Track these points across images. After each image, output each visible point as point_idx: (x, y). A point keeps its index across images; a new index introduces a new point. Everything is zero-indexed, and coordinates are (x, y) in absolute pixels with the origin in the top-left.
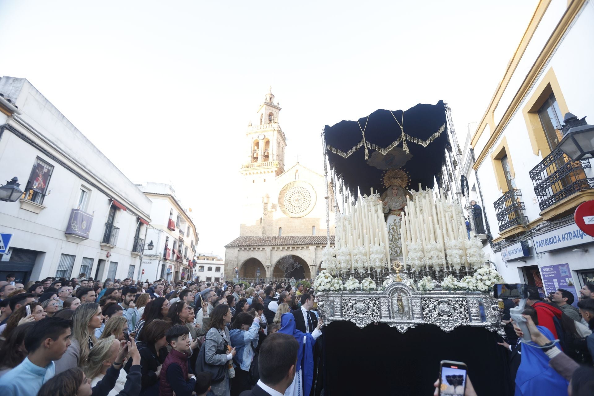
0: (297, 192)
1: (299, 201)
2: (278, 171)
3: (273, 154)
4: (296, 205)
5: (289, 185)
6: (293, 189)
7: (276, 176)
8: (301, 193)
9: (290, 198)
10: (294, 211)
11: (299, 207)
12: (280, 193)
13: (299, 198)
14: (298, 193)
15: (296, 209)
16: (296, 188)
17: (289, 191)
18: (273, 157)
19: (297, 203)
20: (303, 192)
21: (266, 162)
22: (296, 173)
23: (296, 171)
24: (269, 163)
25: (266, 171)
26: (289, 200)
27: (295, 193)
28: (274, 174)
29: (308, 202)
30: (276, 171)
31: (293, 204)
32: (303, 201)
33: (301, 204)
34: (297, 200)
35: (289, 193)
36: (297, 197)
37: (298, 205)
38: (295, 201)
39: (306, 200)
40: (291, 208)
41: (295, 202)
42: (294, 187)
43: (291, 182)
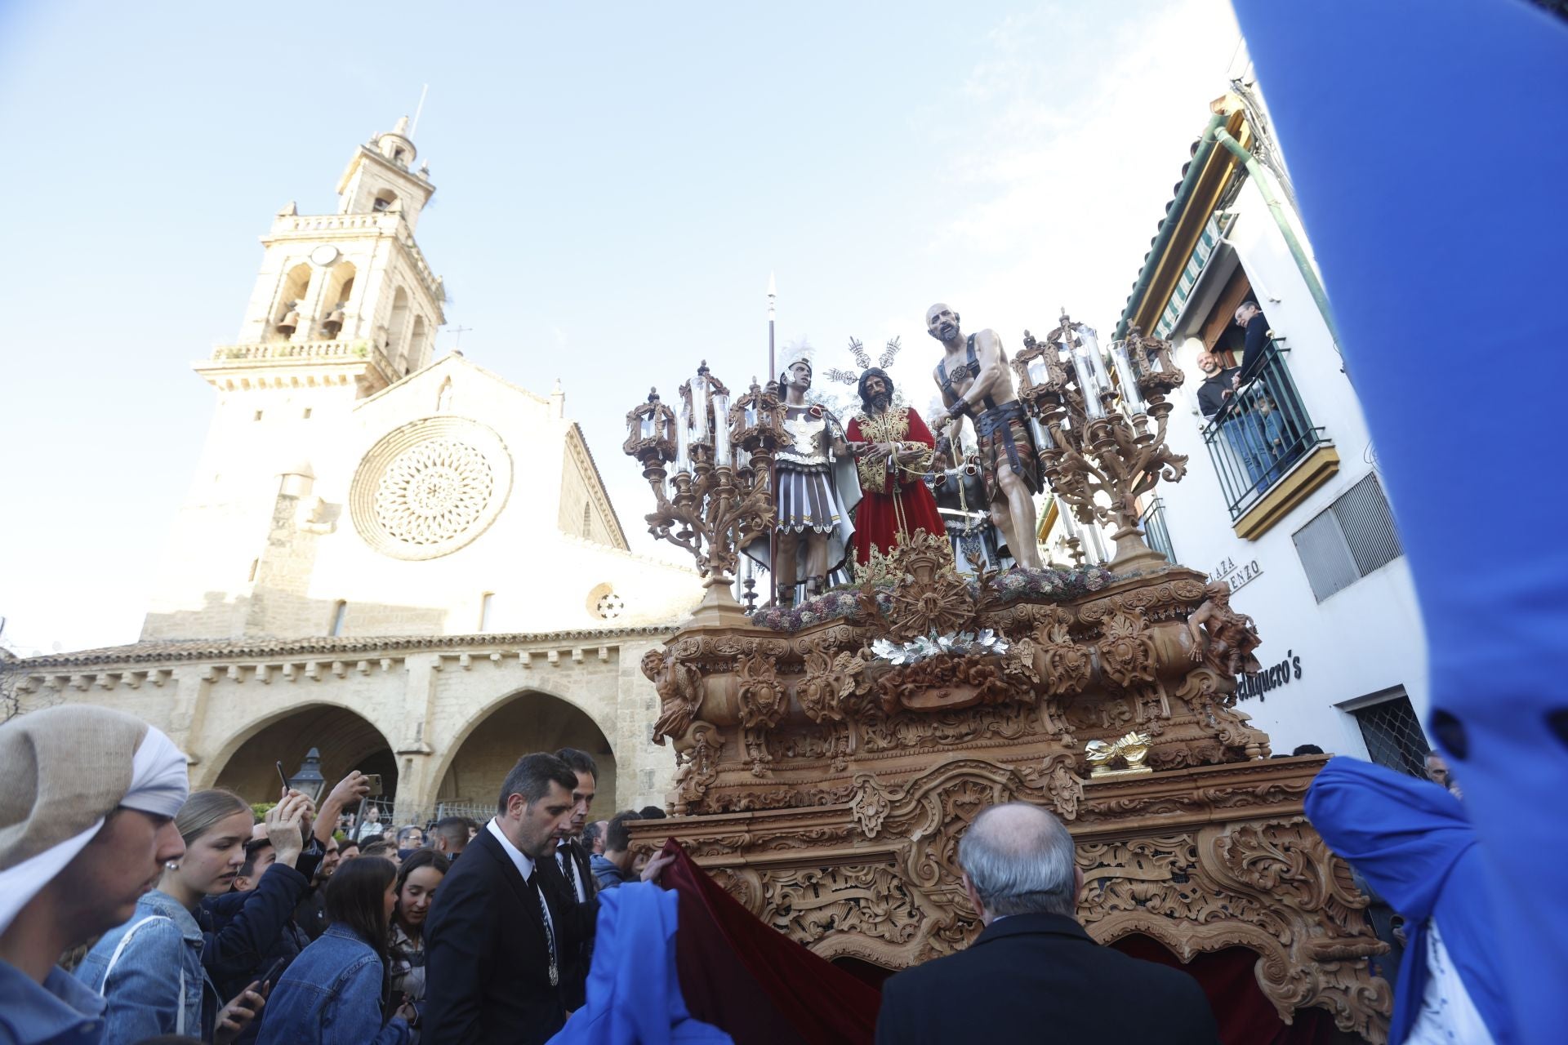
0: (438, 462)
1: (442, 496)
2: (371, 378)
3: (360, 319)
4: (424, 512)
5: (408, 430)
6: (423, 449)
7: (357, 398)
8: (454, 466)
9: (405, 485)
10: (414, 534)
11: (439, 518)
12: (366, 460)
13: (444, 483)
14: (443, 464)
15: (424, 527)
16: (436, 446)
17: (405, 457)
18: (358, 327)
19: (433, 501)
20: (463, 462)
21: (324, 343)
22: (442, 389)
23: (443, 380)
24: (338, 346)
25: (319, 374)
26: (403, 492)
27: (429, 464)
28: (353, 387)
29: (478, 499)
30: (359, 379)
31: (414, 506)
32: (456, 495)
33: (449, 505)
34: (433, 491)
35: (404, 465)
36: (435, 480)
37: (437, 512)
38: (423, 495)
39: (472, 493)
40: (405, 521)
41: (425, 500)
42: (427, 443)
43: (415, 418)
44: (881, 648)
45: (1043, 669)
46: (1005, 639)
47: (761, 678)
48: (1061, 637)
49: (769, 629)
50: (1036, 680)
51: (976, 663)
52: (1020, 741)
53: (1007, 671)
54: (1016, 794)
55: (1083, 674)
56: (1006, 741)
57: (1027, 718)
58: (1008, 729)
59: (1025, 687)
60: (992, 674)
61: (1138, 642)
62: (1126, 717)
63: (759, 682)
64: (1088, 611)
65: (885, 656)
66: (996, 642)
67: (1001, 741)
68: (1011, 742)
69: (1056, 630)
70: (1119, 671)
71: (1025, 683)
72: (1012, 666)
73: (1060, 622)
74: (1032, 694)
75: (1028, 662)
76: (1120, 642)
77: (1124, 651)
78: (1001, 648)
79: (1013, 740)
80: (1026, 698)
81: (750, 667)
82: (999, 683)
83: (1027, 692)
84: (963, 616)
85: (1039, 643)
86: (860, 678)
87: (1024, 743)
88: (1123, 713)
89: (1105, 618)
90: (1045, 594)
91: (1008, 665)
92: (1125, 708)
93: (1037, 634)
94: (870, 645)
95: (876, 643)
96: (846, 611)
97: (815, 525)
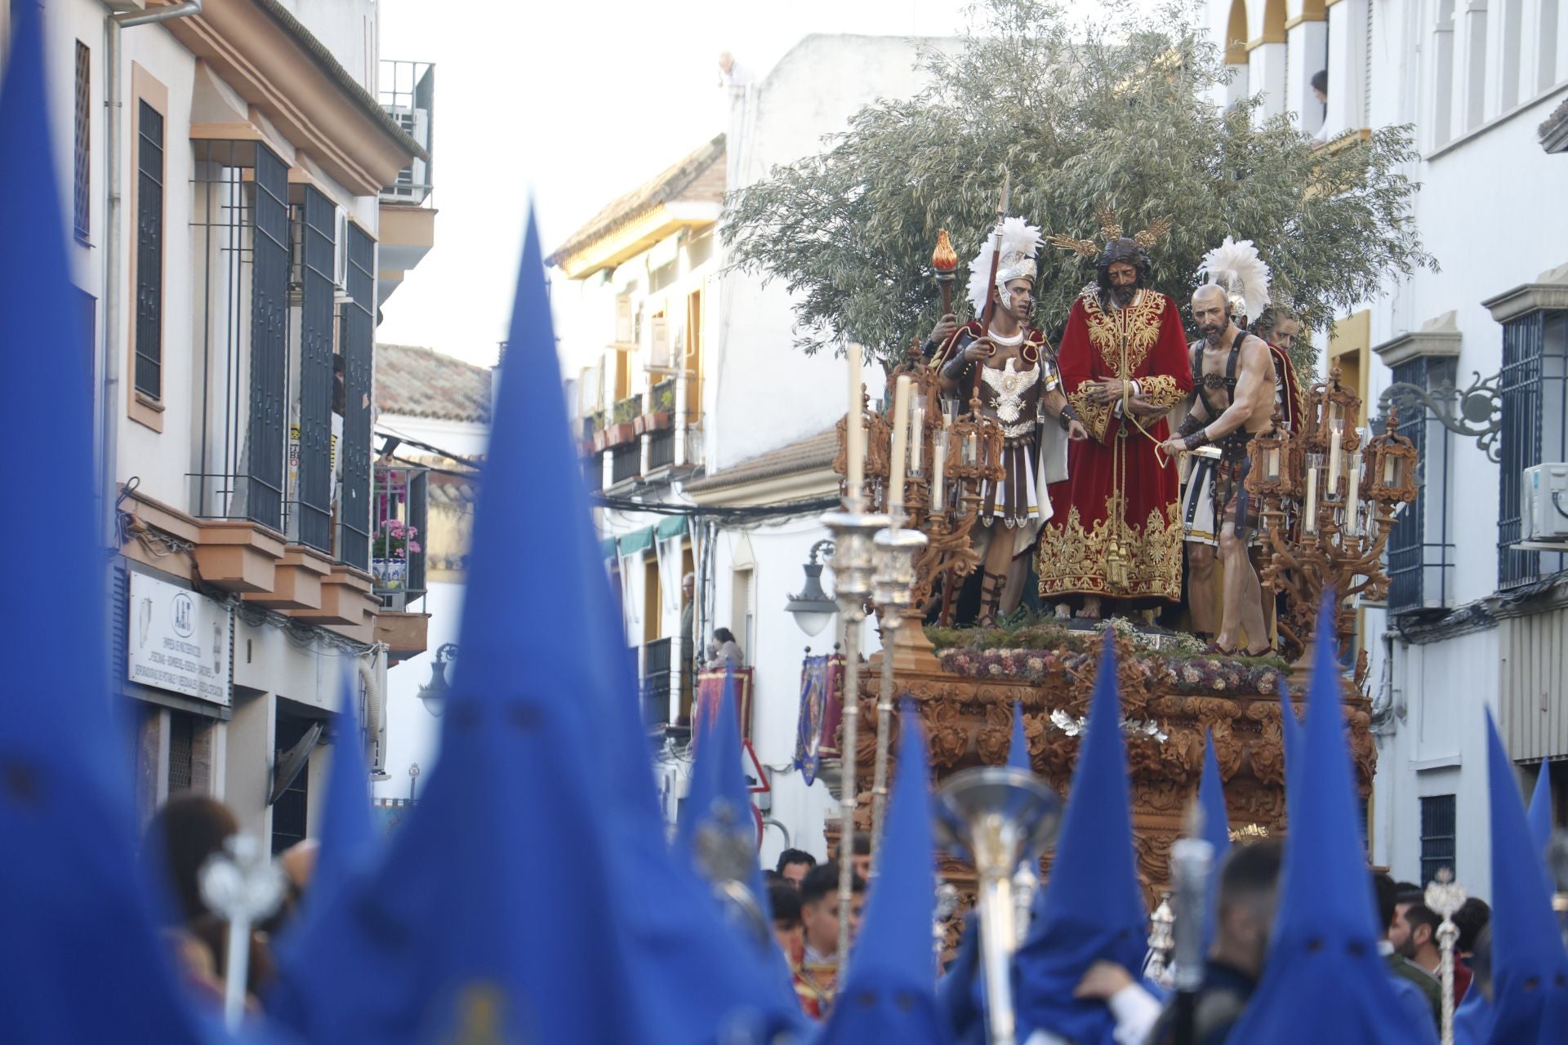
44: (1058, 718)
45: (1195, 759)
46: (1166, 728)
47: (947, 724)
48: (1221, 731)
49: (957, 675)
50: (1187, 767)
51: (1138, 746)
52: (1167, 812)
53: (1163, 756)
54: (1144, 857)
55: (1231, 768)
56: (1154, 811)
57: (1178, 793)
58: (1158, 801)
59: (1177, 771)
60: (1148, 757)
61: (1278, 752)
62: (1268, 807)
63: (946, 728)
64: (1256, 709)
65: (1061, 726)
66: (1158, 732)
67: (1151, 809)
68: (1159, 812)
69: (1218, 725)
70: (1262, 771)
71: (1177, 767)
72: (1169, 752)
73: (1224, 716)
74: (1184, 776)
75: (1183, 751)
76: (1269, 747)
77: (1267, 755)
78: (1162, 738)
79: (1161, 811)
80: (1178, 779)
81: (939, 713)
82: (1153, 766)
83: (1180, 774)
84: (1134, 704)
85: (1200, 734)
86: (1036, 740)
87: (1170, 815)
88: (1267, 803)
89: (1265, 721)
90: (1217, 690)
91: (1166, 750)
92: (1270, 799)
93: (1200, 726)
94: (1050, 712)
95: (1055, 712)
96: (1034, 676)
97: (1007, 517)
